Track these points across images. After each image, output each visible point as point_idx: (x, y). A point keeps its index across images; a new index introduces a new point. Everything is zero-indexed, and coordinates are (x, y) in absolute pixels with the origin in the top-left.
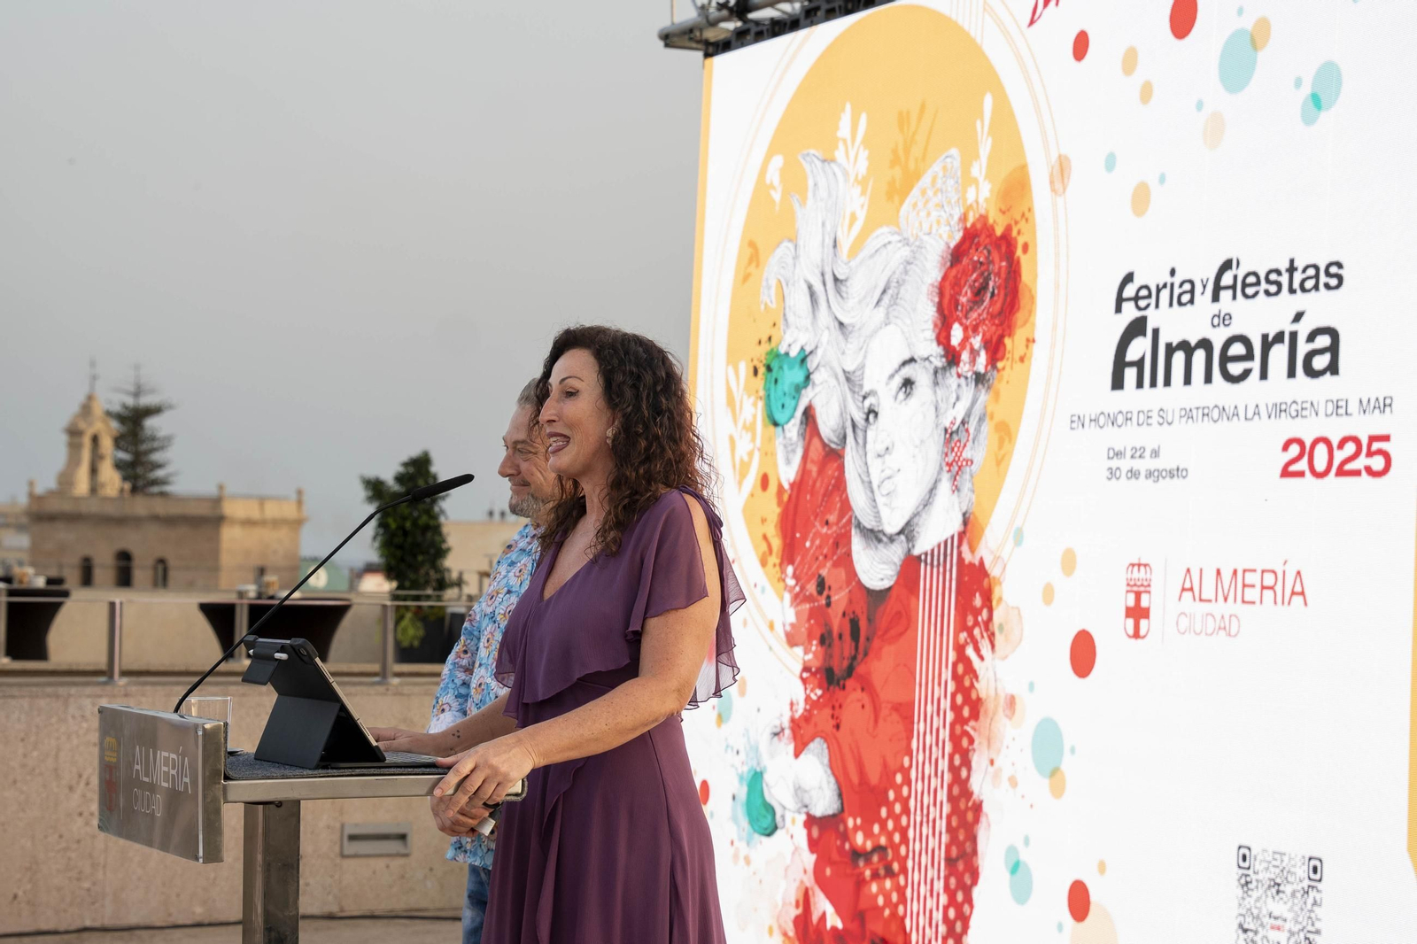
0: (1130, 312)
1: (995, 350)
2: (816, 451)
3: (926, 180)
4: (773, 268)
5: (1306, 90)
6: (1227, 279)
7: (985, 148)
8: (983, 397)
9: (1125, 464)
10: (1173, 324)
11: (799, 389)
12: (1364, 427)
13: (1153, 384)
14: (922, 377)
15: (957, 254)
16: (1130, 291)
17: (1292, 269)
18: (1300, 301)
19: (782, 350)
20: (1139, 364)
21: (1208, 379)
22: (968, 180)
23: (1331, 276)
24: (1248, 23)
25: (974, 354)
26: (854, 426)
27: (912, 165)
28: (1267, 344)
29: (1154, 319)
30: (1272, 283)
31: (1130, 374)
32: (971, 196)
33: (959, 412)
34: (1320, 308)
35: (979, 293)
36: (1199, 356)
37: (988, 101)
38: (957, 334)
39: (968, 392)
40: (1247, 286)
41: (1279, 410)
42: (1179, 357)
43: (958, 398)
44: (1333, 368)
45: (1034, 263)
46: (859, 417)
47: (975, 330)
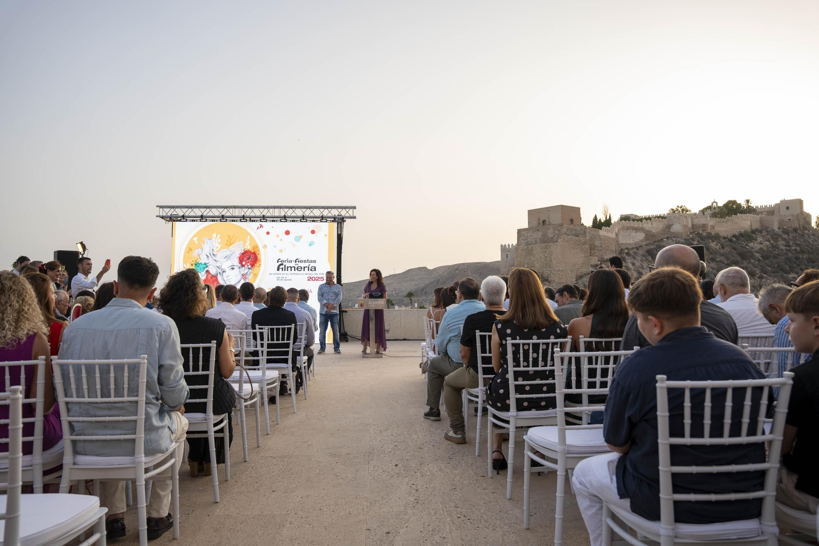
0: (280, 263)
1: (253, 265)
2: (210, 276)
3: (235, 244)
4: (196, 252)
5: (309, 243)
6: (297, 260)
7: (248, 242)
8: (250, 270)
9: (280, 279)
10: (288, 265)
11: (204, 268)
12: (320, 276)
13: (285, 270)
14: (236, 269)
15: (243, 254)
16: (279, 260)
17: (308, 260)
18: (309, 264)
19: (200, 262)
20: (282, 268)
21: (295, 270)
22: (245, 245)
23: (315, 262)
24: (299, 235)
25: (248, 266)
26: (220, 273)
27: (231, 242)
28: (304, 268)
29: (284, 264)
30: (305, 261)
31: (281, 270)
32: (246, 247)
33: (245, 272)
34: (312, 264)
35: (248, 259)
36: (293, 269)
37: (249, 237)
38: (244, 263)
39: (247, 270)
40: (301, 261)
41: (307, 274)
42: (289, 269)
43: (245, 270)
44: (315, 270)
45: (260, 256)
46: (221, 272)
47: (248, 263)
